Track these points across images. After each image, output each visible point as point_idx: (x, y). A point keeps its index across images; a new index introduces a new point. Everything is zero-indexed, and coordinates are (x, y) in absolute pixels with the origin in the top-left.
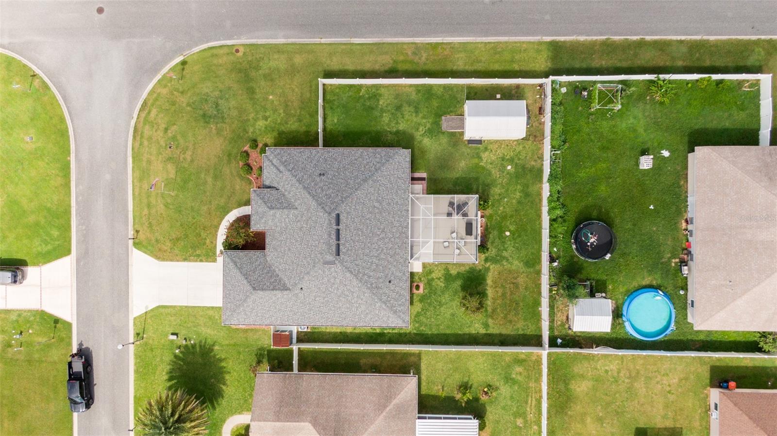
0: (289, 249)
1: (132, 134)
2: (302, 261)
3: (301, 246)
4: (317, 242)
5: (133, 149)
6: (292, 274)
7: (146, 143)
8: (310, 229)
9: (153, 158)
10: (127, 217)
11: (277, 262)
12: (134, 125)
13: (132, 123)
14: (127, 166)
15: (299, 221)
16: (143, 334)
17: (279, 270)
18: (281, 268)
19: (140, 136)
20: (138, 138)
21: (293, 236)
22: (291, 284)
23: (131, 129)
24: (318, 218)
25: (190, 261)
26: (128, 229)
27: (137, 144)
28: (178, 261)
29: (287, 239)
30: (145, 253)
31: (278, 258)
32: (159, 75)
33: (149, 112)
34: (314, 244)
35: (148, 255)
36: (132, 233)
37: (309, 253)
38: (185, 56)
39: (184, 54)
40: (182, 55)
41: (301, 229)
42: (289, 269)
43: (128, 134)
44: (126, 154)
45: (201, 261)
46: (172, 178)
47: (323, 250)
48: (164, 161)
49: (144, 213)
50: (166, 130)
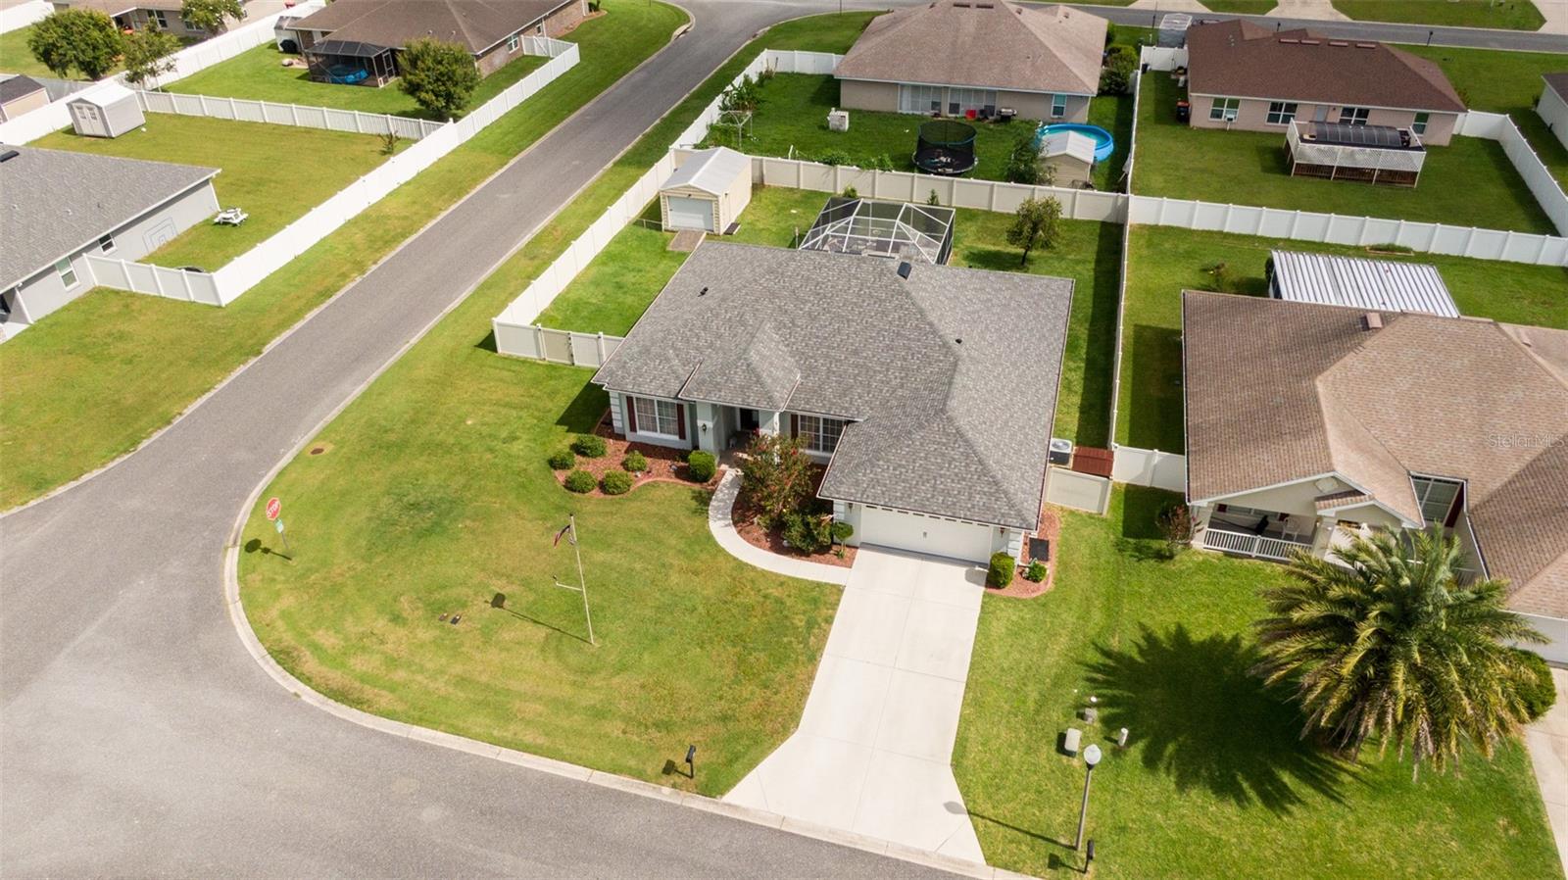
0: (856, 352)
1: (344, 707)
2: (890, 322)
3: (853, 321)
4: (854, 282)
5: (390, 715)
6: (919, 353)
7: (401, 675)
8: (819, 294)
9: (458, 669)
10: (606, 792)
11: (881, 391)
12: (322, 696)
13: (309, 701)
14: (433, 748)
15: (793, 322)
16: (1055, 842)
17: (902, 386)
18: (898, 381)
19: (367, 687)
20: (369, 692)
21: (826, 338)
22: (941, 358)
23: (325, 708)
24: (798, 275)
25: (820, 649)
26: (651, 802)
27: (385, 700)
28: (811, 678)
29: (827, 356)
30: (752, 765)
31: (869, 385)
32: (231, 607)
33: (316, 648)
34: (857, 290)
35: (764, 754)
36: (666, 790)
37: (875, 303)
38: (235, 543)
39: (231, 543)
40: (226, 549)
41: (813, 318)
42: (905, 360)
43: (333, 717)
44: (394, 740)
45: (829, 620)
46: (547, 638)
47: (874, 269)
48: (485, 643)
49: (617, 733)
50: (397, 619)
